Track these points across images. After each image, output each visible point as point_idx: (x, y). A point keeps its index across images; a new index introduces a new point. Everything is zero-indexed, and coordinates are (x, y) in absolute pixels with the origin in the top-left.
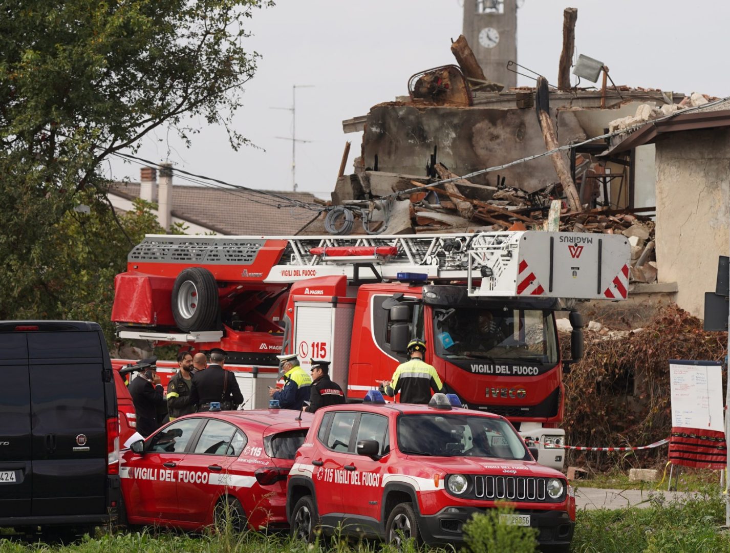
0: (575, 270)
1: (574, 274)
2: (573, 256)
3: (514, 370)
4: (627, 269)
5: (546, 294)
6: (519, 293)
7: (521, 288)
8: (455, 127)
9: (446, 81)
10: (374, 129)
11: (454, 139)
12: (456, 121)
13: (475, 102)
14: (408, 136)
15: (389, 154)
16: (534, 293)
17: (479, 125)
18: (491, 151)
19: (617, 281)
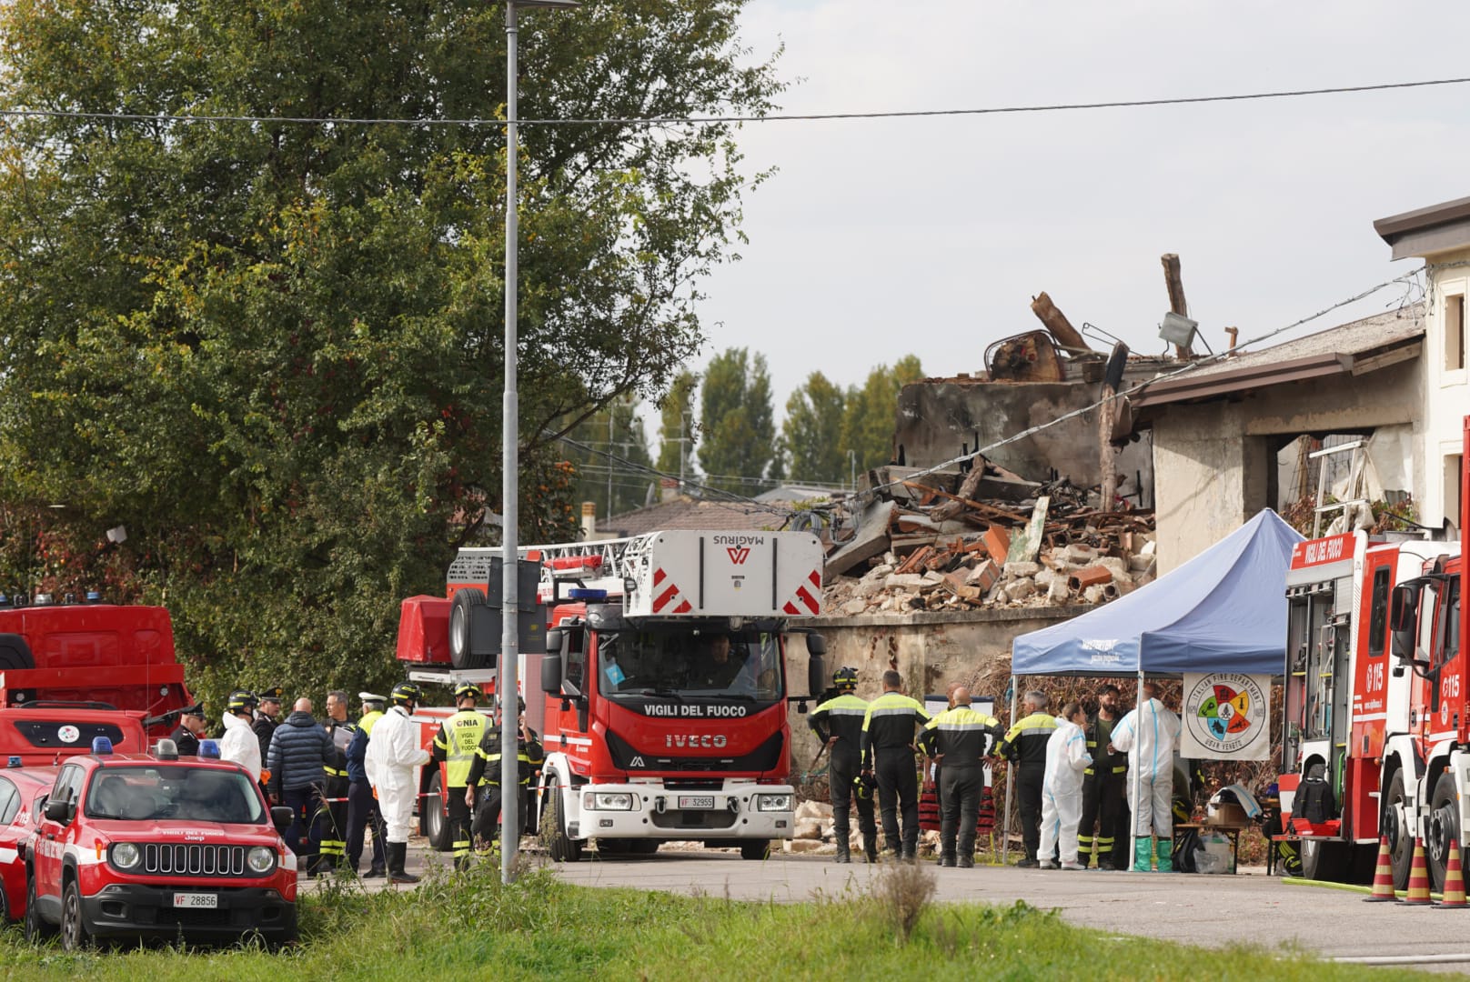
0: (737, 580)
1: (737, 584)
2: (735, 562)
3: (709, 711)
4: (818, 577)
5: (696, 612)
6: (655, 611)
7: (658, 604)
8: (1007, 408)
9: (1032, 351)
10: (907, 413)
11: (1006, 424)
12: (1008, 400)
13: (1069, 376)
14: (949, 421)
15: (926, 443)
16: (678, 610)
17: (1036, 405)
18: (1052, 437)
19: (802, 593)
